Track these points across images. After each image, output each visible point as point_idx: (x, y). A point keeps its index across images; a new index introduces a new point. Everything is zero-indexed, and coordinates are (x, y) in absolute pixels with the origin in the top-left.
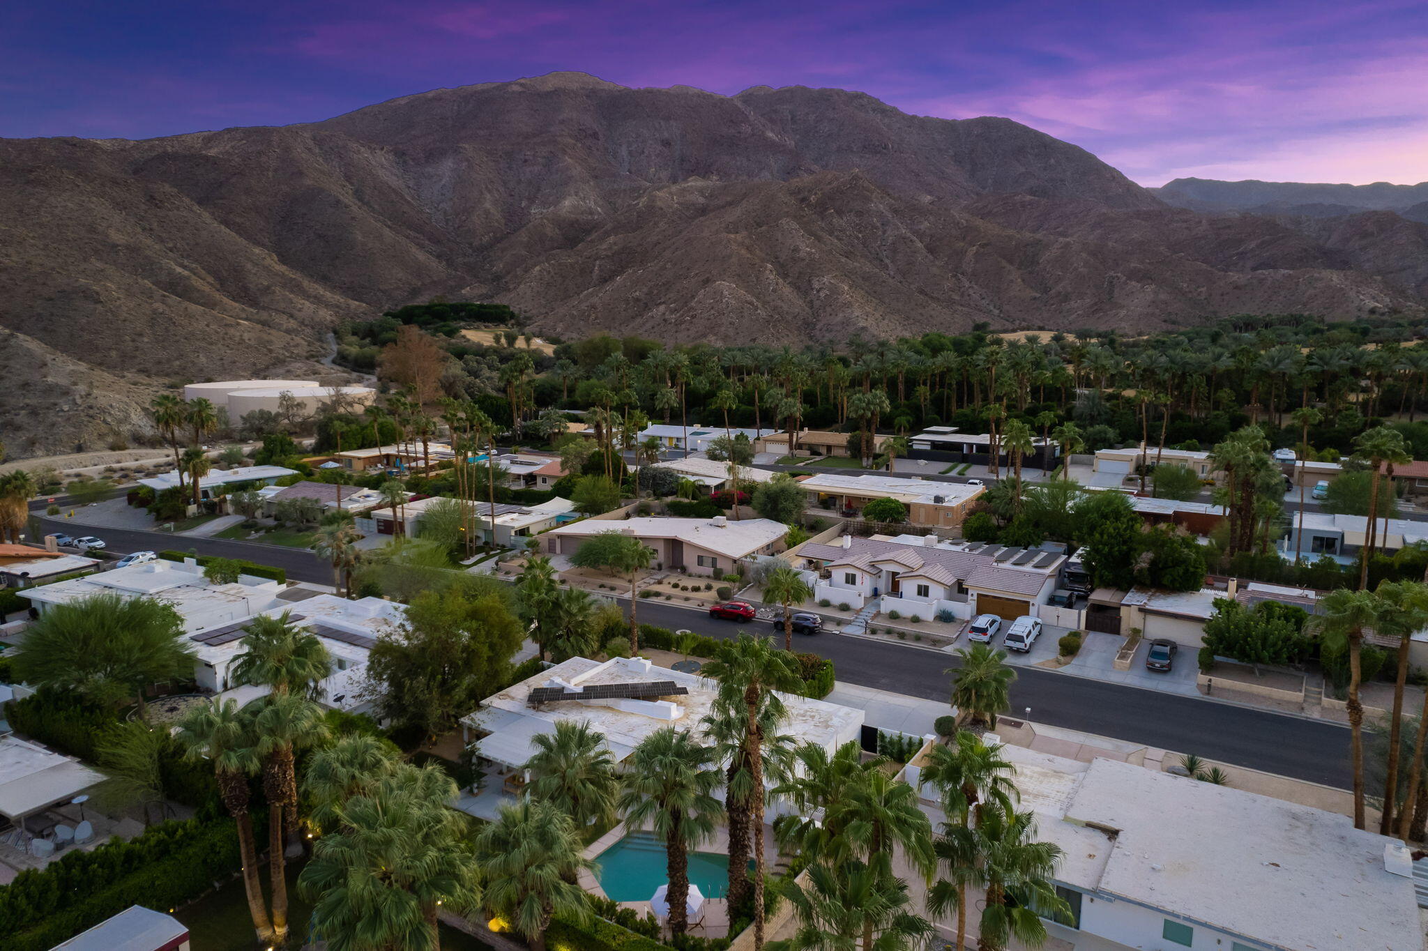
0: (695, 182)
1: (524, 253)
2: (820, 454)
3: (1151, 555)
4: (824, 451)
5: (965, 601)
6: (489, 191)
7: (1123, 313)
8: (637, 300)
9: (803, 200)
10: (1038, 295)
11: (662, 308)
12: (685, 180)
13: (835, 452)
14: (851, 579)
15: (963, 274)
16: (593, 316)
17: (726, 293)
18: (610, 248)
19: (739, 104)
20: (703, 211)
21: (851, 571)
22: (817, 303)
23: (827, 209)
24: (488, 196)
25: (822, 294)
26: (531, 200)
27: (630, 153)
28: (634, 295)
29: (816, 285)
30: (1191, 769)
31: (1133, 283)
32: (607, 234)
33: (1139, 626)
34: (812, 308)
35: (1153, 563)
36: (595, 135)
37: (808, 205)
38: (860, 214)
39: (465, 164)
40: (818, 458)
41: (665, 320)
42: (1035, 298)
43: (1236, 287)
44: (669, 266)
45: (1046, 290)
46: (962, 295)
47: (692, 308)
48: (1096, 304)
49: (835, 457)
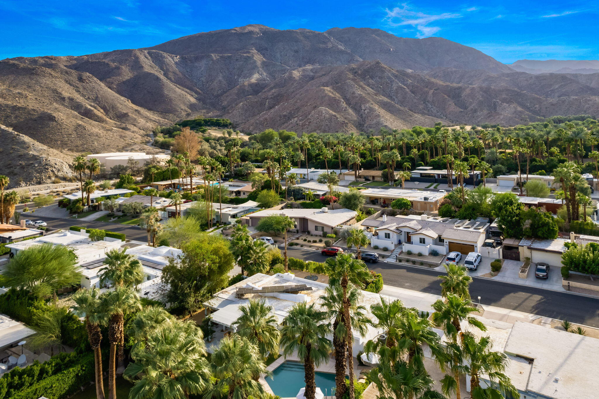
0: (309, 67)
1: (236, 97)
2: (369, 180)
3: (530, 221)
4: (371, 179)
5: (443, 245)
6: (221, 73)
7: (502, 117)
8: (285, 116)
9: (355, 73)
10: (462, 110)
11: (296, 119)
12: (305, 66)
13: (376, 179)
14: (387, 236)
15: (428, 102)
16: (266, 123)
17: (324, 112)
18: (273, 95)
19: (327, 35)
20: (313, 78)
21: (388, 232)
22: (364, 116)
23: (366, 76)
24: (221, 75)
25: (366, 112)
26: (239, 76)
27: (281, 55)
28: (284, 114)
29: (363, 108)
30: (566, 328)
31: (505, 104)
32: (272, 89)
33: (529, 256)
34: (362, 117)
35: (532, 225)
36: (266, 49)
37: (358, 75)
38: (381, 78)
39: (211, 62)
40: (368, 182)
41: (297, 124)
42: (461, 112)
43: (552, 105)
44: (298, 101)
45: (466, 108)
46: (429, 111)
47: (309, 119)
48: (489, 113)
49: (376, 181)
